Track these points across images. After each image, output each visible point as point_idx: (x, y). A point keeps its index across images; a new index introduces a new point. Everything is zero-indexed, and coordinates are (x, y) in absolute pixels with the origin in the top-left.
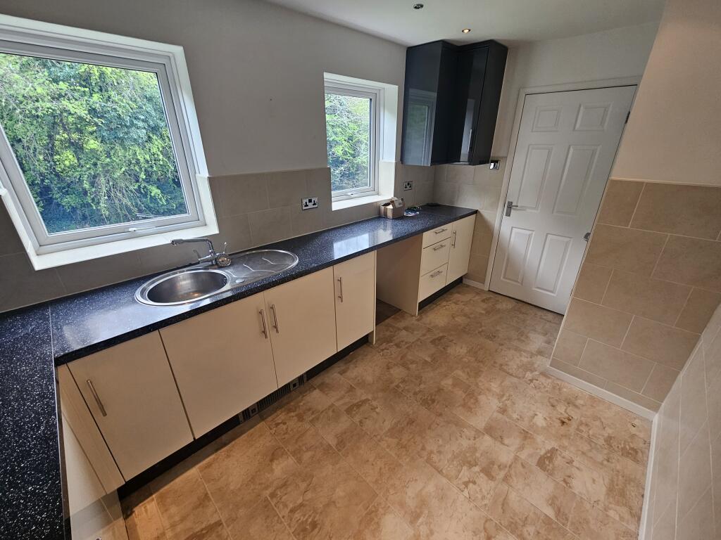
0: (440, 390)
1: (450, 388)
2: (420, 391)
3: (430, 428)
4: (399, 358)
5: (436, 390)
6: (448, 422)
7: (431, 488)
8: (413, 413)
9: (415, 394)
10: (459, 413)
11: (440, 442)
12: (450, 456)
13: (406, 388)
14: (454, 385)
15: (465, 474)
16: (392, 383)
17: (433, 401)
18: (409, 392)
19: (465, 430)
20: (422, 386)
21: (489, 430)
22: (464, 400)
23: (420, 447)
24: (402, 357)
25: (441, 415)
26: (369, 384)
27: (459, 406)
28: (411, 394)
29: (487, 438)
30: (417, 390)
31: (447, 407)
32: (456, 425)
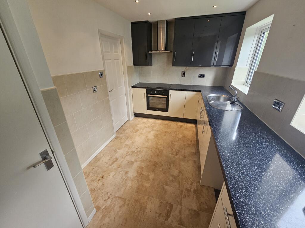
0: (153, 171)
1: (149, 173)
2: (161, 167)
3: (152, 156)
4: (180, 180)
5: (155, 170)
6: (146, 160)
7: (146, 144)
8: (159, 158)
9: (162, 165)
10: (143, 165)
11: (147, 153)
12: (144, 152)
13: (167, 166)
14: (148, 176)
15: (139, 150)
16: (173, 166)
17: (154, 165)
18: (165, 165)
19: (141, 160)
20: (161, 169)
21: (132, 163)
22: (143, 171)
23: (152, 150)
24: (180, 182)
25: (150, 161)
26: (181, 161)
27: (144, 167)
28: (163, 164)
29: (133, 160)
30: (162, 167)
31: (149, 165)
32: (144, 160)
